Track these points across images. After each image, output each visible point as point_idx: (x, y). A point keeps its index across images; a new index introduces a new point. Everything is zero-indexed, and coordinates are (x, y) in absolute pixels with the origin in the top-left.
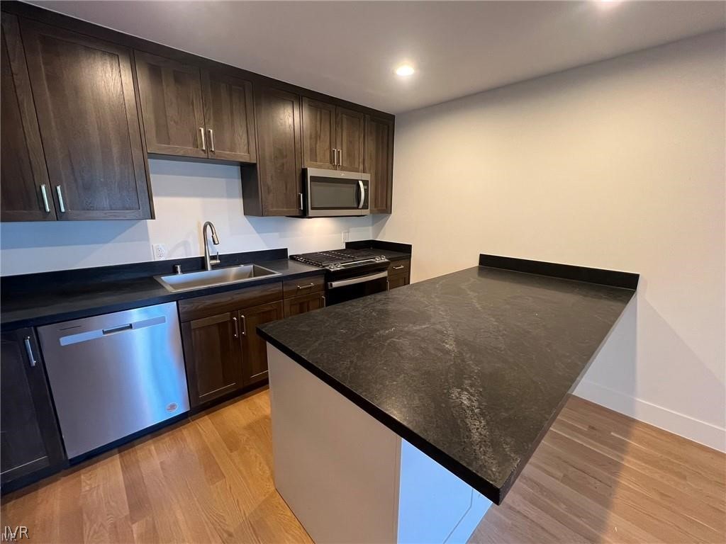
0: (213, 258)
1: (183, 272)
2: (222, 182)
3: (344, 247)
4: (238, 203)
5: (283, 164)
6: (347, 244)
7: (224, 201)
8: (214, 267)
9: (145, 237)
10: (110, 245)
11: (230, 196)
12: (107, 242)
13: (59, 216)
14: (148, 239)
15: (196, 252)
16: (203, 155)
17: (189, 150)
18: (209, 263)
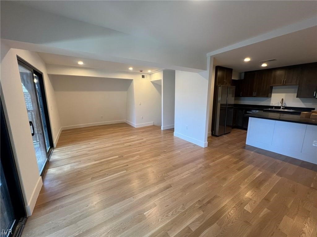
0: (283, 107)
4: (296, 94)
8: (282, 109)
9: (270, 101)
11: (294, 93)
13: (255, 97)
15: (280, 105)
17: (279, 84)
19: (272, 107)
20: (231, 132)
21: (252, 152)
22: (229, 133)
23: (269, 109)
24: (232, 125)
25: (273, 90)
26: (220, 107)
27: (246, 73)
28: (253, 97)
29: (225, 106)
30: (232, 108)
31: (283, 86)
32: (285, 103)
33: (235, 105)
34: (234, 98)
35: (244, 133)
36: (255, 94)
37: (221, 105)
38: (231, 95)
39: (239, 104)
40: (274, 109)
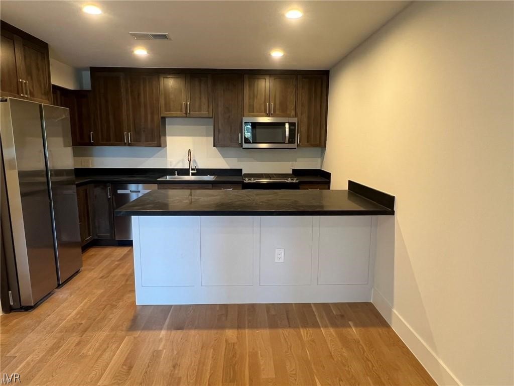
0: (192, 170)
1: (178, 175)
2: (203, 128)
3: (291, 172)
4: (211, 139)
5: (229, 117)
6: (294, 170)
7: (205, 139)
8: (193, 174)
9: (165, 156)
10: (152, 159)
11: (207, 135)
12: (150, 157)
13: (130, 145)
14: (167, 157)
15: (186, 166)
16: (184, 115)
17: (179, 113)
18: (191, 172)
19: (171, 172)
20: (82, 268)
21: (163, 333)
22: (77, 272)
23: (168, 178)
24: (79, 239)
25: (167, 127)
26: (21, 184)
27: (94, 71)
28: (125, 145)
29: (44, 179)
30: (69, 183)
31: (186, 117)
32: (195, 161)
33: (79, 172)
34: (69, 150)
35: (122, 259)
36: (128, 136)
37: (22, 175)
38: (59, 140)
39: (91, 167)
40: (177, 178)
